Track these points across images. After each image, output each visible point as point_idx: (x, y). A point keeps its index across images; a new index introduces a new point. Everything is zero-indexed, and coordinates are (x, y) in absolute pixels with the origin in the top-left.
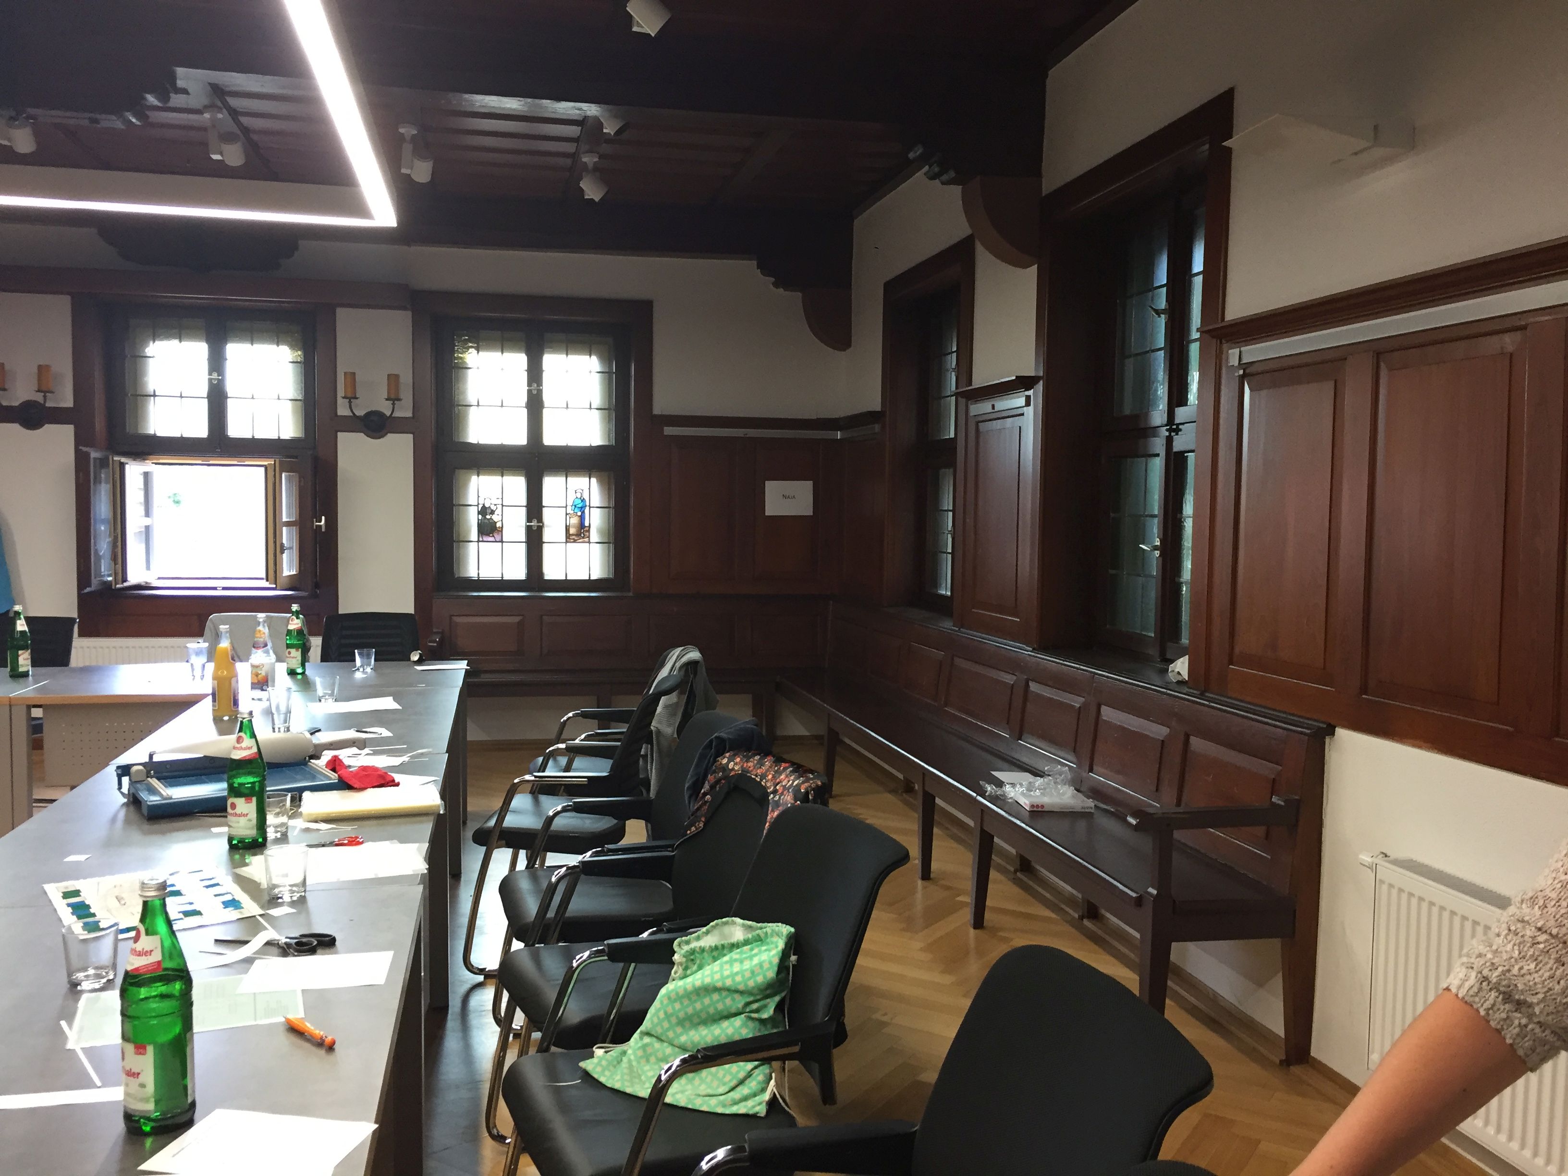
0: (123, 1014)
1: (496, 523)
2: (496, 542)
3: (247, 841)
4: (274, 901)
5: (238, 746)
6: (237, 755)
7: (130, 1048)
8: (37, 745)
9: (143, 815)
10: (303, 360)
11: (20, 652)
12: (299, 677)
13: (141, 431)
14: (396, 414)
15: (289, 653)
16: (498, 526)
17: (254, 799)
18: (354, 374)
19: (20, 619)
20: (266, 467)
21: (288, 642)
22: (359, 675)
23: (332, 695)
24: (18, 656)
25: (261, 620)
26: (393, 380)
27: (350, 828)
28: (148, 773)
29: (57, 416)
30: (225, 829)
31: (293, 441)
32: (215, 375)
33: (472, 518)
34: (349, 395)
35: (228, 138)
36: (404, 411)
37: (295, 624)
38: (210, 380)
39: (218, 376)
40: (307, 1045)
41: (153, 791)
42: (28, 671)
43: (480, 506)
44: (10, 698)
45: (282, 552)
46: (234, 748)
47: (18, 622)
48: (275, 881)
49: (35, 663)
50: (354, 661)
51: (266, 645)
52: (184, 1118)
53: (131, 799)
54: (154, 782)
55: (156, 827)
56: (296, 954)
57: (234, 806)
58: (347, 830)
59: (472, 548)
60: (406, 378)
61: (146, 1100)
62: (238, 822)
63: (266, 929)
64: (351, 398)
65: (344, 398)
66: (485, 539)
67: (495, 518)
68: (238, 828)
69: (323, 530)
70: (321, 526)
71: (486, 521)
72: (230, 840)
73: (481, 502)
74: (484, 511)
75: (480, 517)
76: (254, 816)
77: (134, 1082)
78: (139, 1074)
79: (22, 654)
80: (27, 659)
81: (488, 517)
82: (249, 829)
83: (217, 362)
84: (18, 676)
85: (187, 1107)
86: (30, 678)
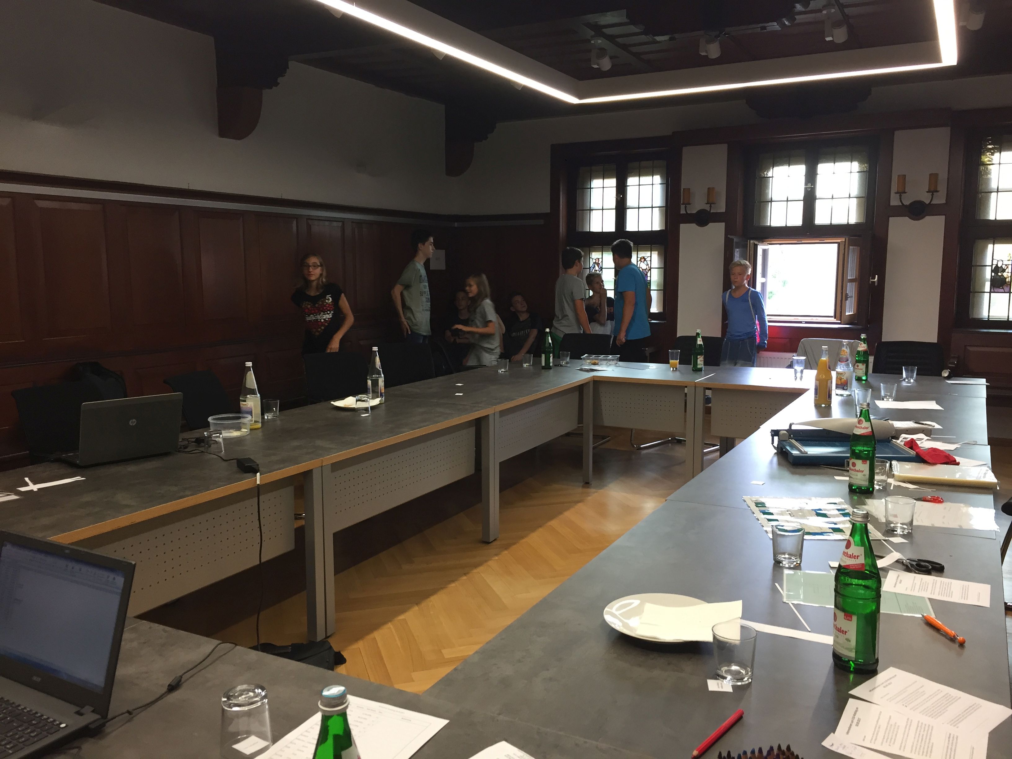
0: (836, 590)
1: (1006, 278)
2: (1005, 292)
3: (863, 488)
4: (890, 532)
5: (858, 425)
6: (858, 432)
7: (841, 615)
8: (708, 411)
9: (790, 463)
10: (868, 170)
11: (698, 357)
12: (864, 382)
13: (762, 224)
14: (933, 202)
15: (858, 366)
16: (1007, 280)
17: (868, 462)
18: (905, 175)
19: (699, 337)
20: (839, 244)
21: (857, 359)
22: (904, 384)
23: (891, 396)
24: (697, 359)
25: (845, 344)
26: (934, 178)
27: (930, 490)
28: (790, 436)
29: (716, 218)
30: (847, 478)
31: (857, 225)
32: (809, 186)
33: (988, 273)
34: (900, 191)
35: (837, 24)
36: (940, 199)
37: (862, 347)
38: (806, 189)
39: (811, 185)
40: (943, 639)
41: (793, 447)
42: (702, 368)
43: (994, 266)
44: (695, 383)
45: (846, 300)
46: (856, 427)
47: (698, 339)
48: (891, 519)
49: (706, 364)
50: (902, 374)
51: (847, 360)
52: (871, 668)
53: (780, 451)
54: (793, 441)
55: (798, 470)
56: (917, 572)
57: (854, 465)
58: (929, 492)
59: (986, 296)
60: (943, 176)
61: (850, 650)
62: (857, 475)
63: (892, 552)
64: (901, 193)
65: (896, 193)
66: (996, 291)
67: (1005, 274)
68: (857, 479)
69: (876, 284)
70: (874, 282)
71: (998, 277)
72: (850, 486)
73: (995, 262)
74: (997, 270)
75: (993, 274)
76: (867, 472)
77: (842, 637)
78: (846, 632)
79: (700, 358)
80: (702, 361)
81: (1000, 274)
82: (864, 481)
83: (811, 177)
84: (697, 370)
85: (875, 661)
86: (703, 372)
